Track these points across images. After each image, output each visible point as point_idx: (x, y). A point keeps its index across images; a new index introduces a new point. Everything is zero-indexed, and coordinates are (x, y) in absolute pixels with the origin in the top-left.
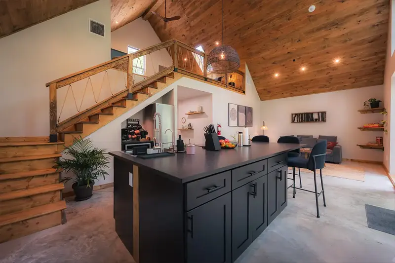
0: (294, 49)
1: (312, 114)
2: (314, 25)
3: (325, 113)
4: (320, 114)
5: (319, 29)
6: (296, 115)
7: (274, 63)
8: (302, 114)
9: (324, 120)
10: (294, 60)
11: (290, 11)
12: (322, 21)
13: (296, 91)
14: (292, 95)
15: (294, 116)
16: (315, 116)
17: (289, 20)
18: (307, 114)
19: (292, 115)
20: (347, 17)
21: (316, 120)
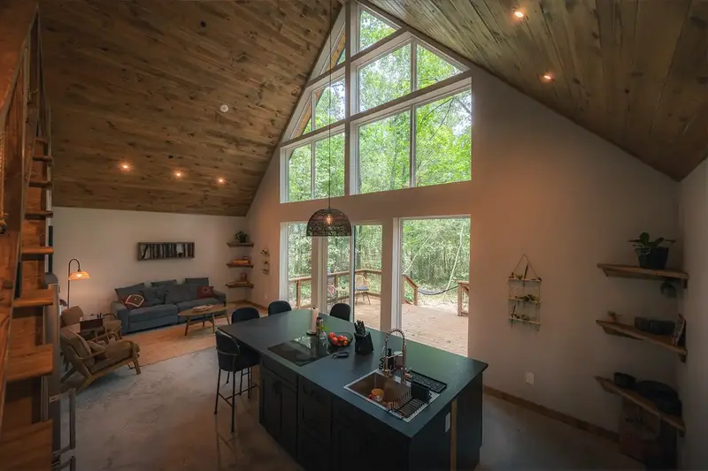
0: (180, 142)
1: (175, 245)
2: (217, 127)
3: (193, 244)
4: (186, 245)
5: (220, 136)
6: (147, 245)
7: (130, 144)
8: (158, 245)
9: (191, 255)
10: (171, 157)
11: (199, 89)
12: (228, 129)
13: (151, 203)
14: (139, 208)
15: (143, 248)
16: (179, 249)
17: (192, 98)
18: (166, 245)
19: (140, 244)
20: (249, 141)
21: (180, 254)
